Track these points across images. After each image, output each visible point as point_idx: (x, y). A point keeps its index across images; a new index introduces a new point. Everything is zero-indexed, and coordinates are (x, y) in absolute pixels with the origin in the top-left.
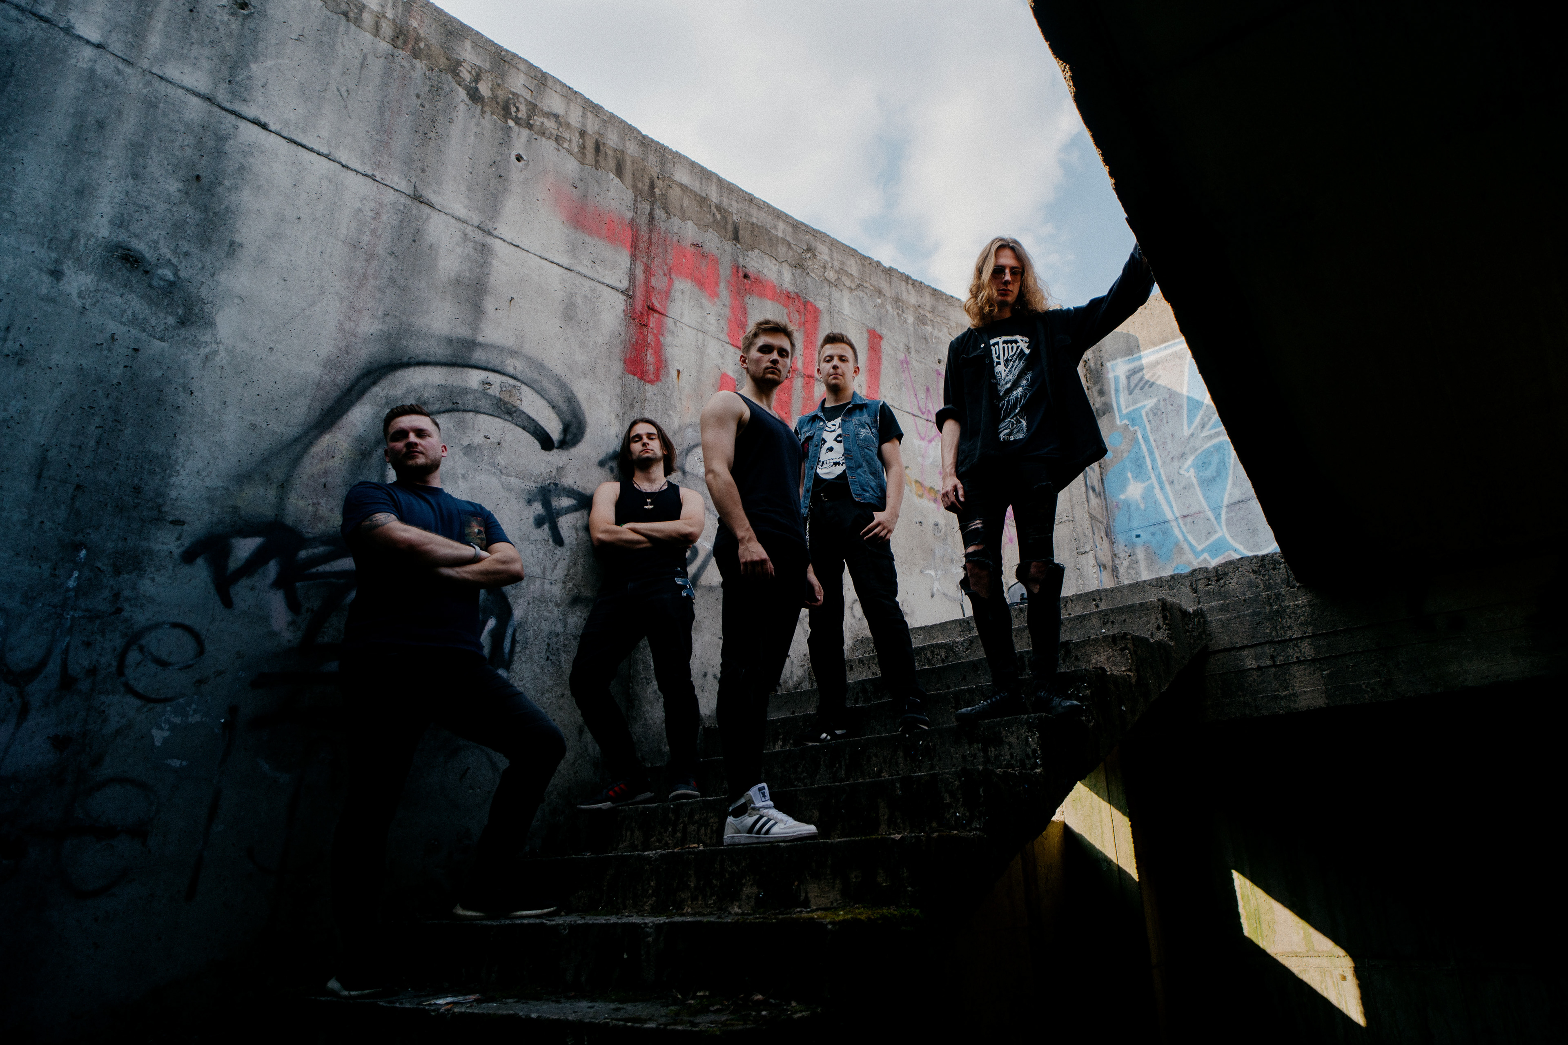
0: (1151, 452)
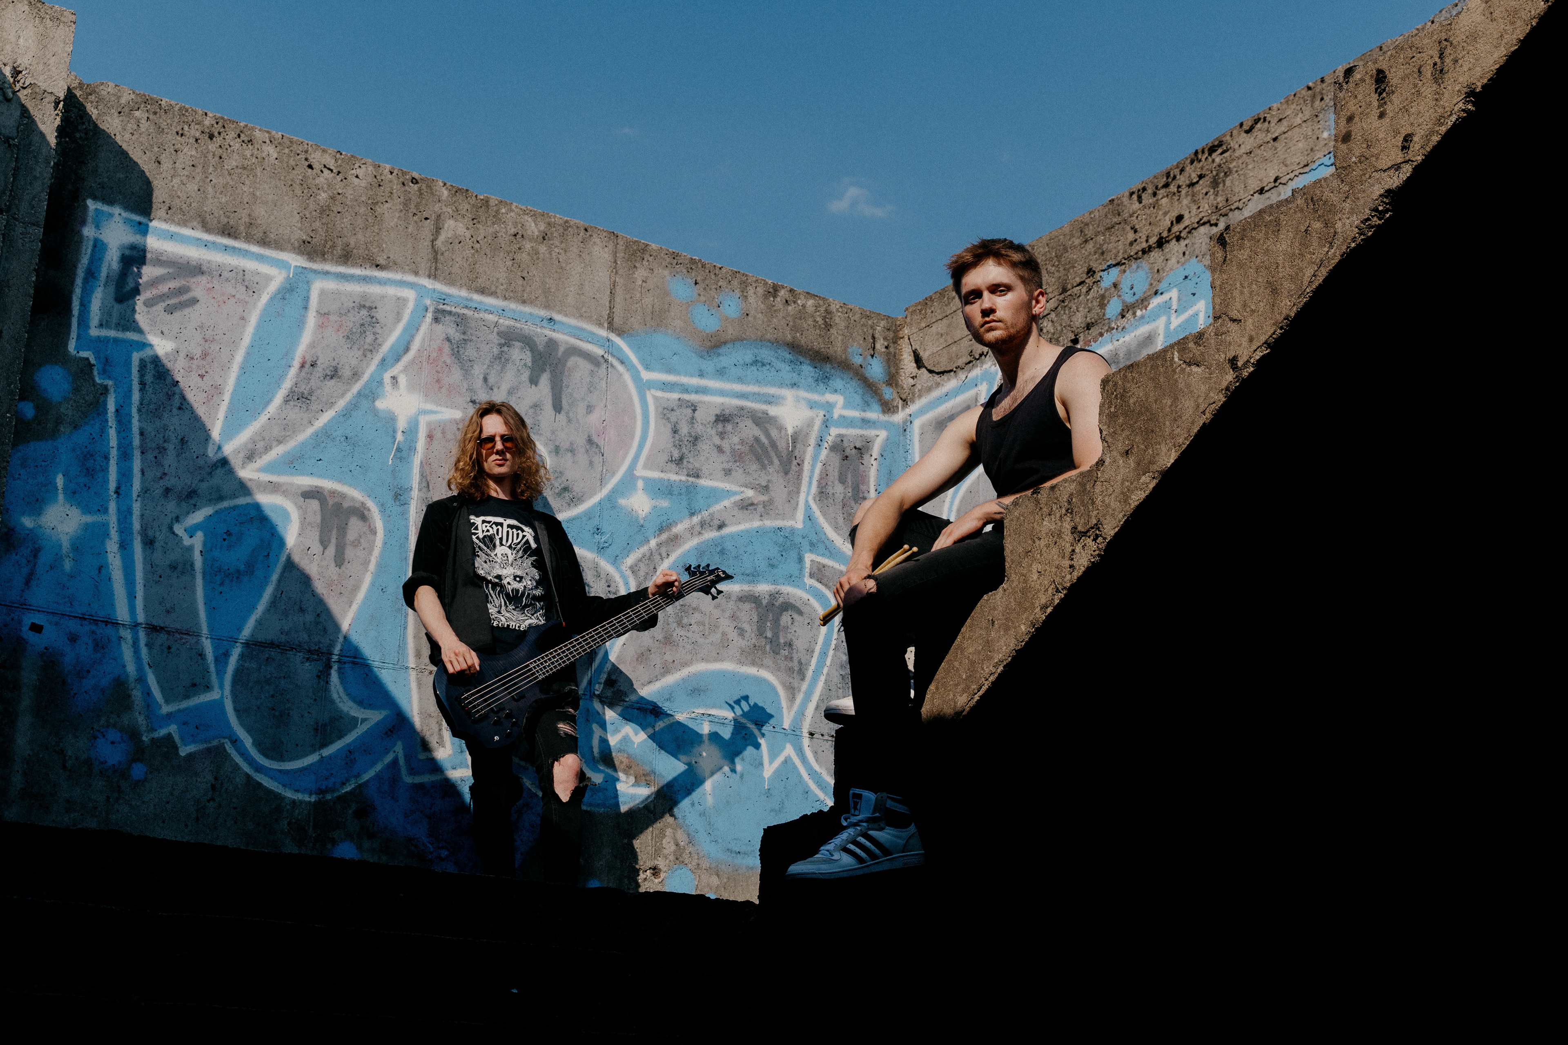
0: (125, 455)
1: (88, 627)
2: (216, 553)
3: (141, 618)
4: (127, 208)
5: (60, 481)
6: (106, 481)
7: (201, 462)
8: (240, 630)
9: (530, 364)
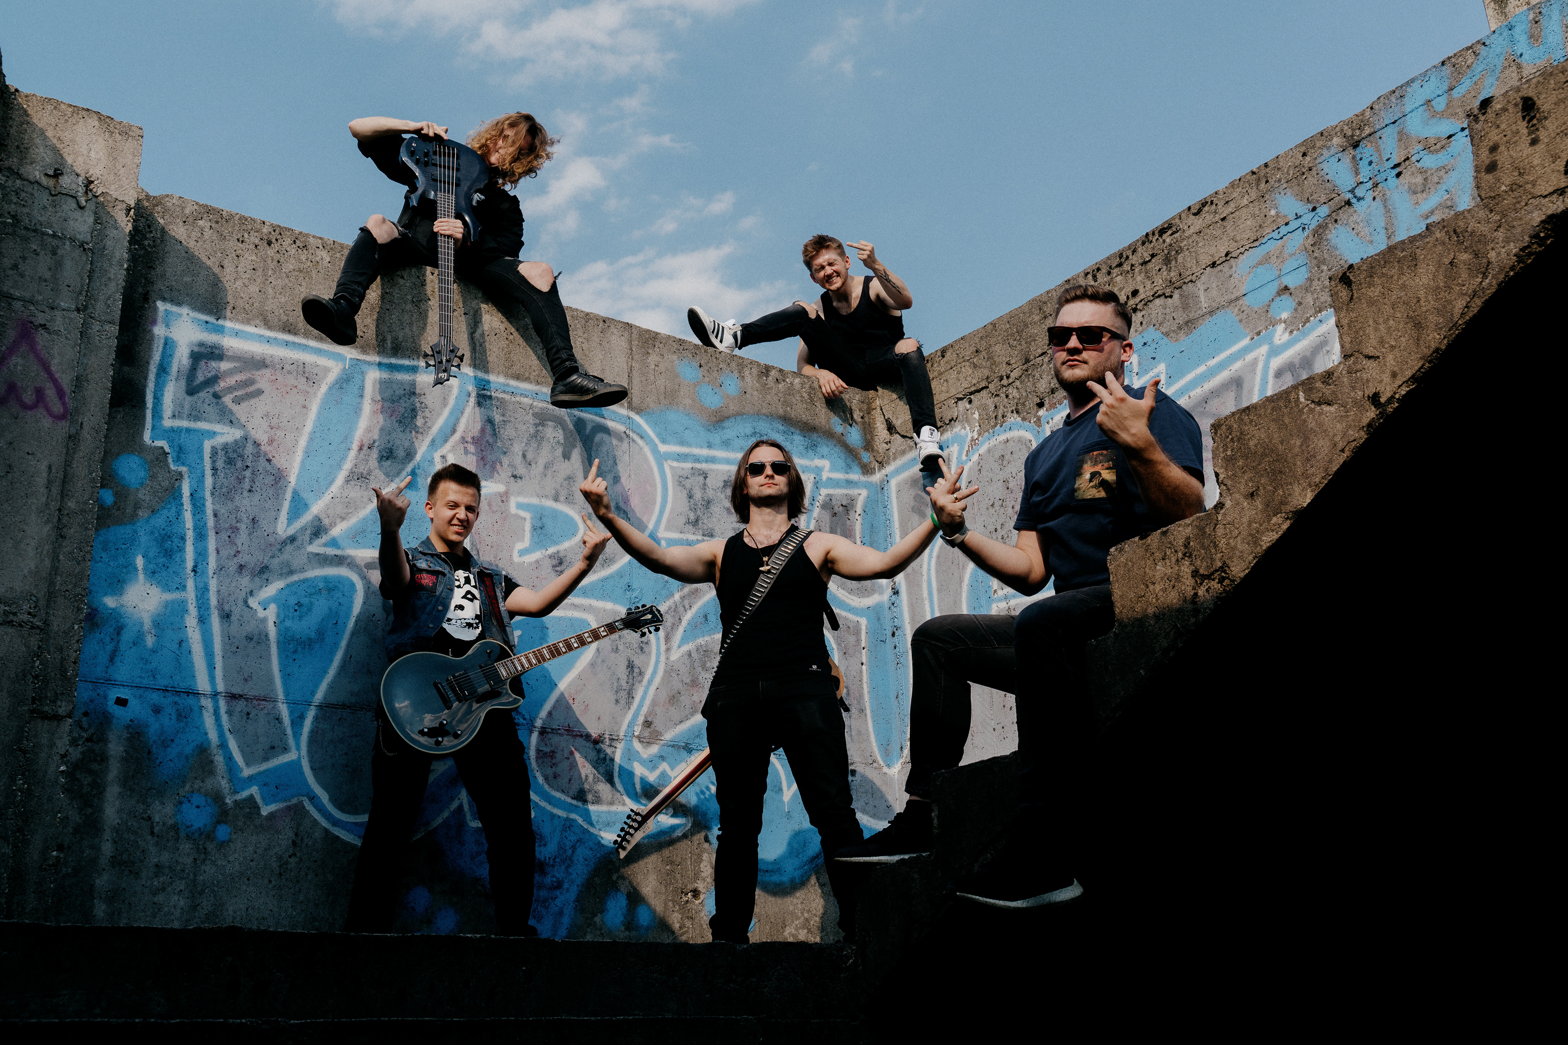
0: (201, 535)
1: (171, 699)
2: (288, 623)
3: (221, 688)
4: (194, 308)
5: (140, 562)
6: (183, 561)
7: (271, 539)
8: (313, 693)
9: (562, 441)
